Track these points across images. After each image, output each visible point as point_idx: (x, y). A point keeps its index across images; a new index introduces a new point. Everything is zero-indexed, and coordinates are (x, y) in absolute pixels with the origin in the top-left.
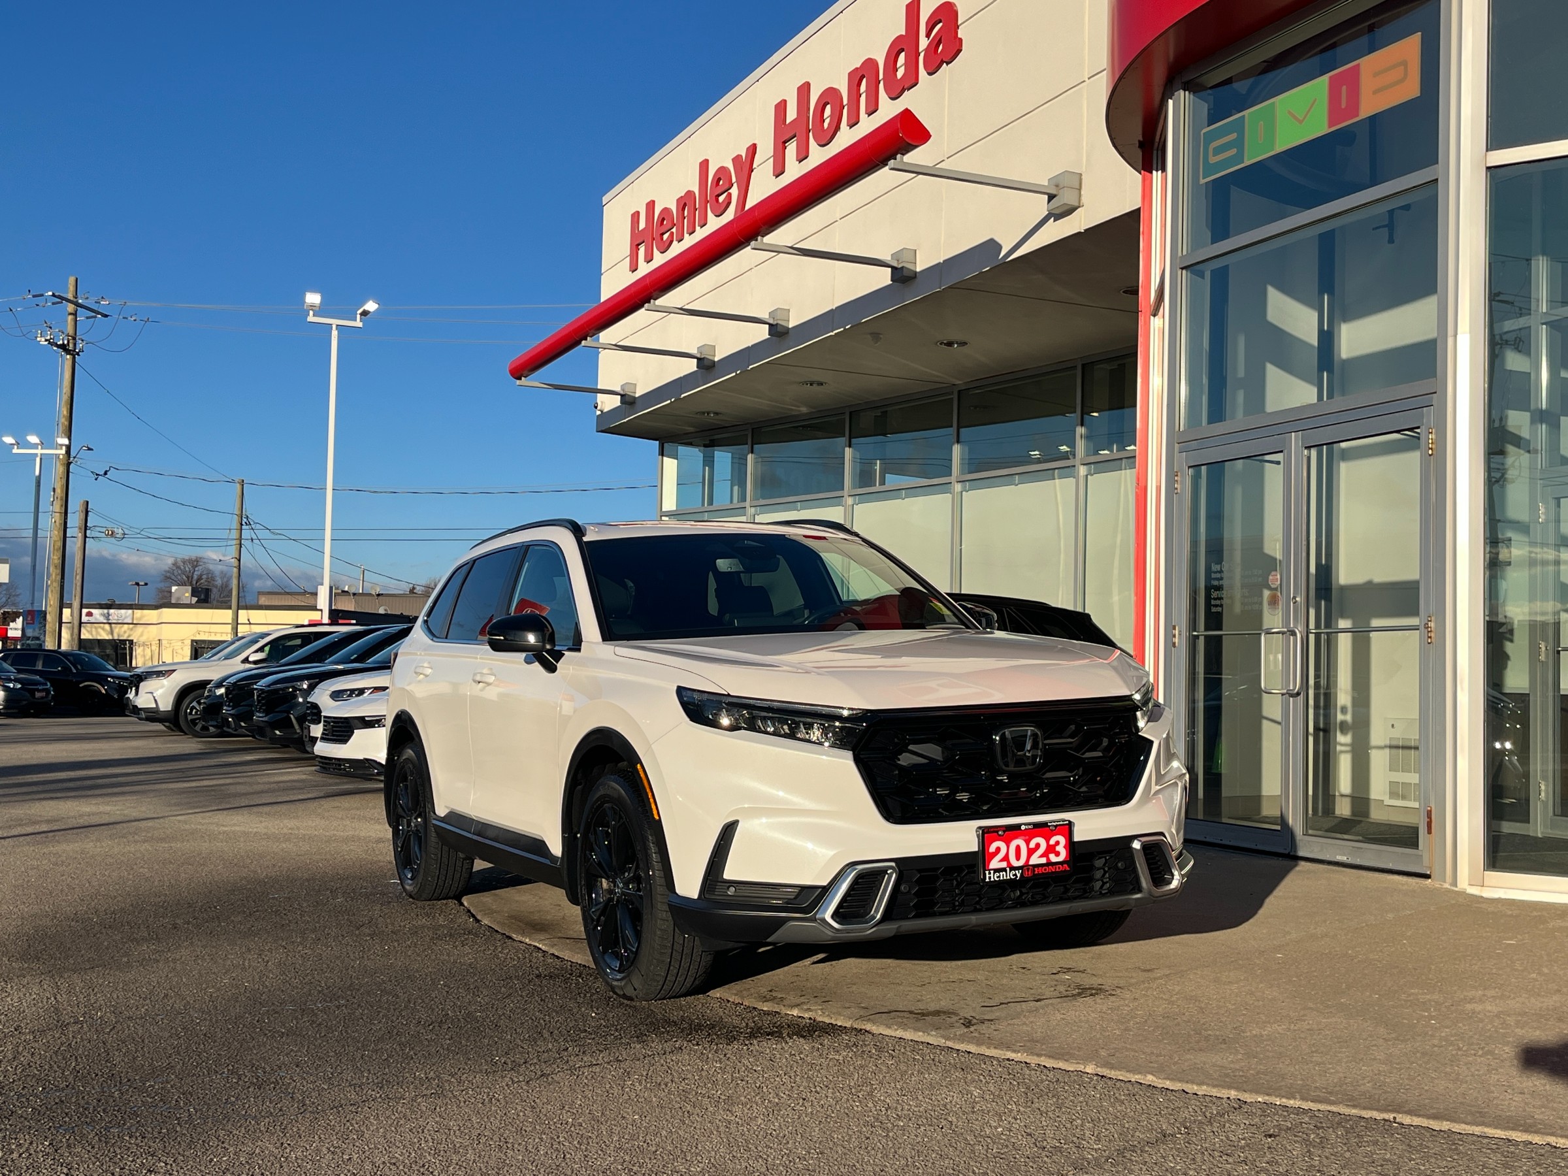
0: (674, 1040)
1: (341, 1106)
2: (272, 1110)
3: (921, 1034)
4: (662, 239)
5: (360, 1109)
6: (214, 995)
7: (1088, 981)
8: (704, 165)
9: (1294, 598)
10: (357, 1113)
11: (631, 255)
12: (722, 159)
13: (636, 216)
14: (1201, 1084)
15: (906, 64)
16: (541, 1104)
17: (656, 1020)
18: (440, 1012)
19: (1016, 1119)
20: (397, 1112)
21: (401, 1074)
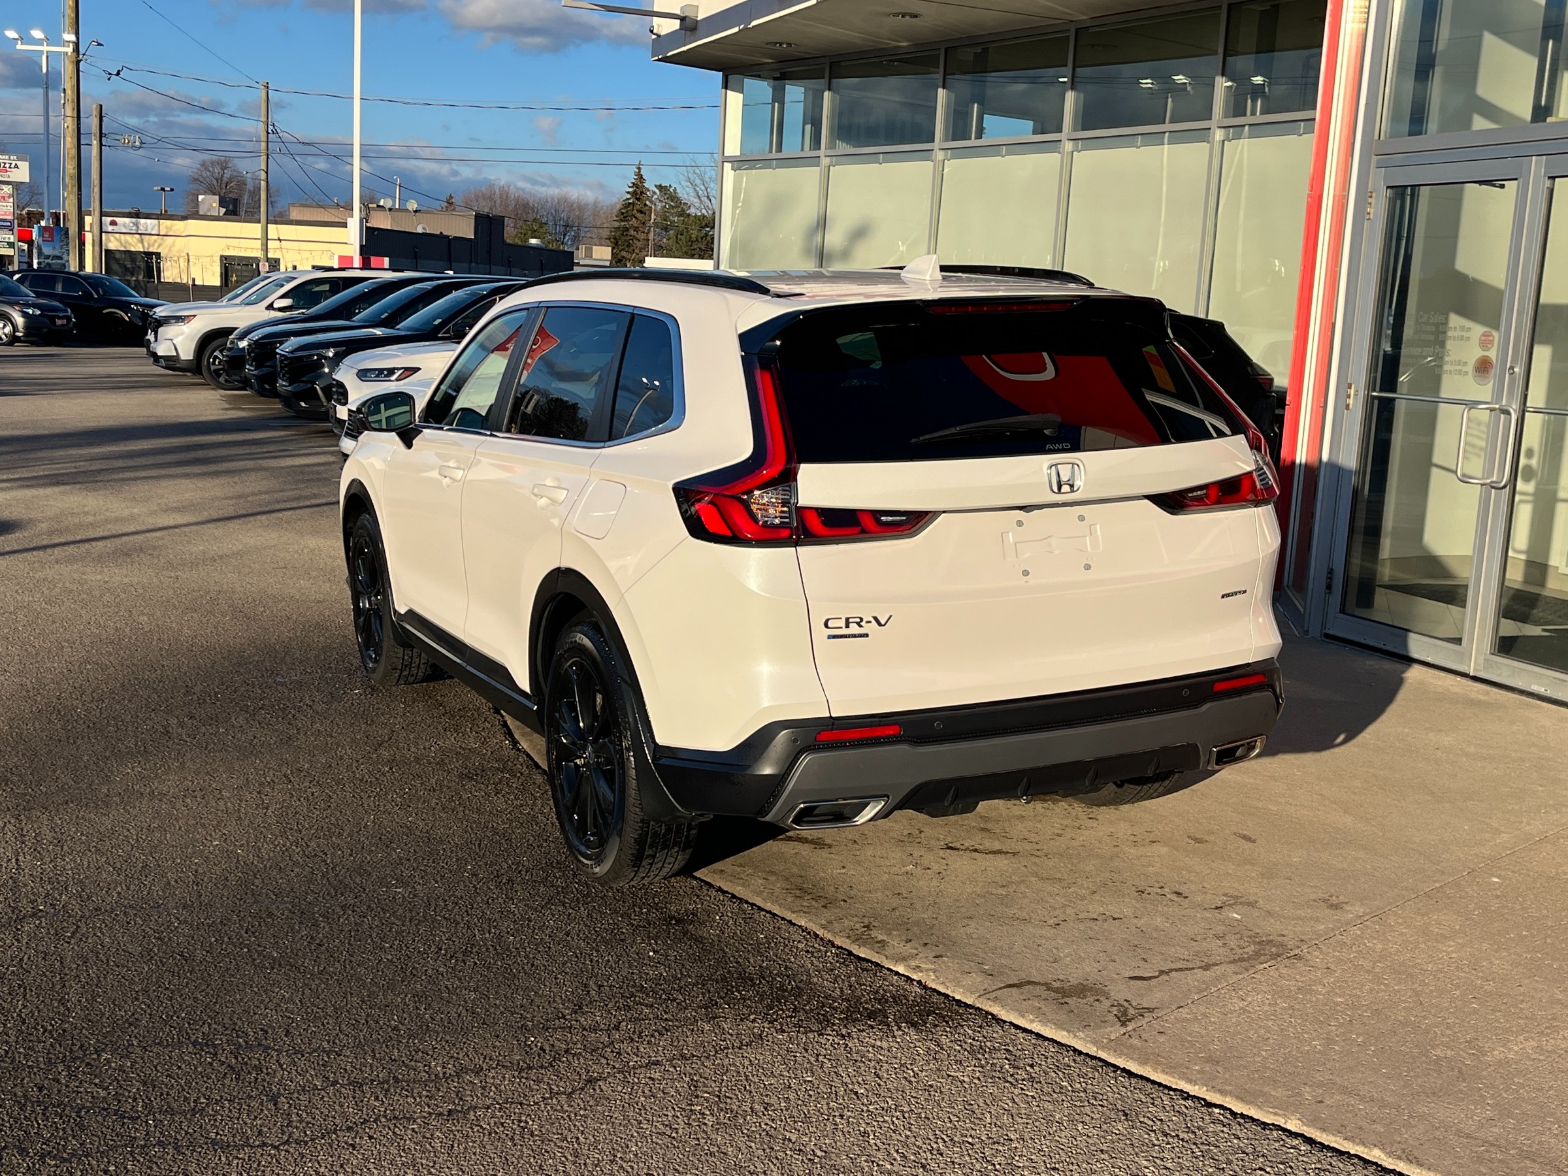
1: (335, 1132)
2: (249, 1131)
3: (1065, 1033)
5: (357, 1140)
7: (1264, 927)
9: (1512, 368)
10: (354, 1148)
16: (586, 1147)
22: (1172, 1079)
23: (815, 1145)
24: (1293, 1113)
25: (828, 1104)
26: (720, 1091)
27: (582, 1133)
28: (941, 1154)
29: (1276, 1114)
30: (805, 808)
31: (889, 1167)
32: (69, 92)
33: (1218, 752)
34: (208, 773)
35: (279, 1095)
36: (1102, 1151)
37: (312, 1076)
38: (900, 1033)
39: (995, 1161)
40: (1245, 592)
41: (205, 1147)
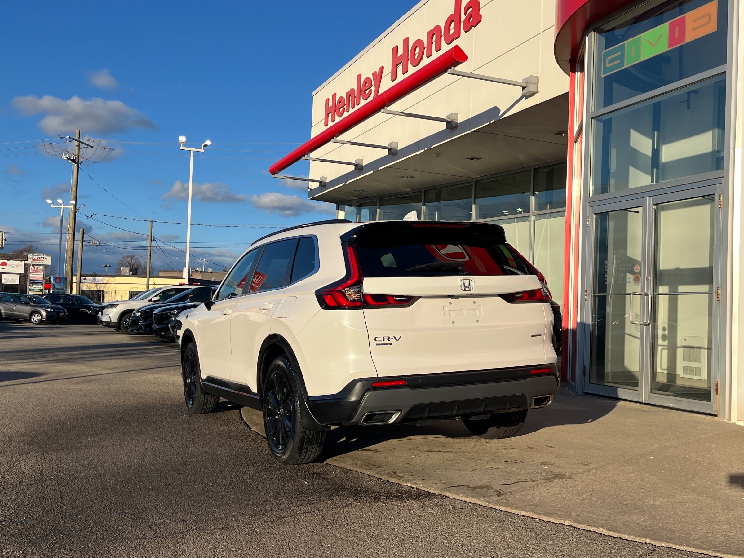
0: (347, 499)
1: (175, 534)
2: (139, 535)
3: (475, 499)
4: (339, 111)
5: (185, 536)
7: (558, 470)
8: (359, 76)
9: (647, 277)
10: (183, 538)
11: (325, 119)
12: (367, 73)
13: (327, 101)
14: (629, 534)
15: (455, 28)
16: (279, 536)
17: (338, 487)
18: (229, 479)
19: (533, 554)
20: (204, 538)
21: (208, 515)
22: (519, 511)
23: (373, 532)
24: (567, 519)
25: (378, 521)
26: (334, 519)
27: (277, 532)
28: (424, 534)
29: (560, 519)
30: (368, 414)
31: (403, 538)
32: (71, 224)
33: (534, 399)
34: (122, 439)
35: (152, 525)
36: (490, 531)
37: (166, 520)
38: (408, 501)
39: (446, 535)
40: (541, 335)
41: (121, 540)
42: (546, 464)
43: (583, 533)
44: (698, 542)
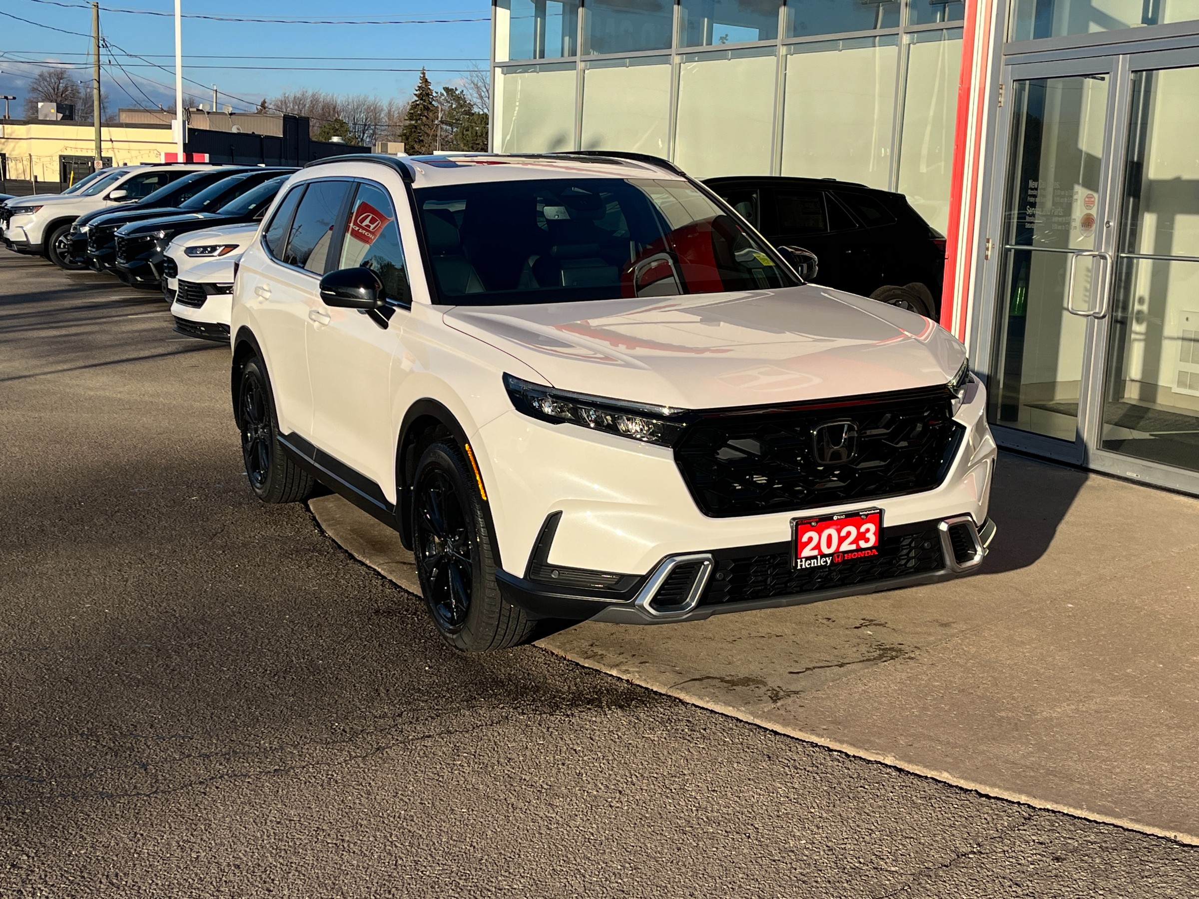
0: (501, 706)
1: (191, 785)
2: (127, 786)
3: (731, 708)
5: (208, 789)
6: (77, 624)
7: (890, 639)
9: (1108, 222)
10: (205, 794)
14: (993, 785)
16: (376, 789)
17: (485, 678)
18: (284, 658)
19: (818, 828)
20: (242, 795)
21: (247, 742)
22: (806, 735)
23: (543, 782)
24: (889, 753)
25: (554, 757)
26: (475, 752)
27: (373, 780)
28: (634, 785)
29: (877, 754)
31: (595, 793)
35: (148, 764)
36: (749, 779)
37: (172, 752)
38: (610, 712)
39: (672, 787)
41: (95, 797)
42: (871, 622)
43: (912, 783)
44: (1109, 802)
